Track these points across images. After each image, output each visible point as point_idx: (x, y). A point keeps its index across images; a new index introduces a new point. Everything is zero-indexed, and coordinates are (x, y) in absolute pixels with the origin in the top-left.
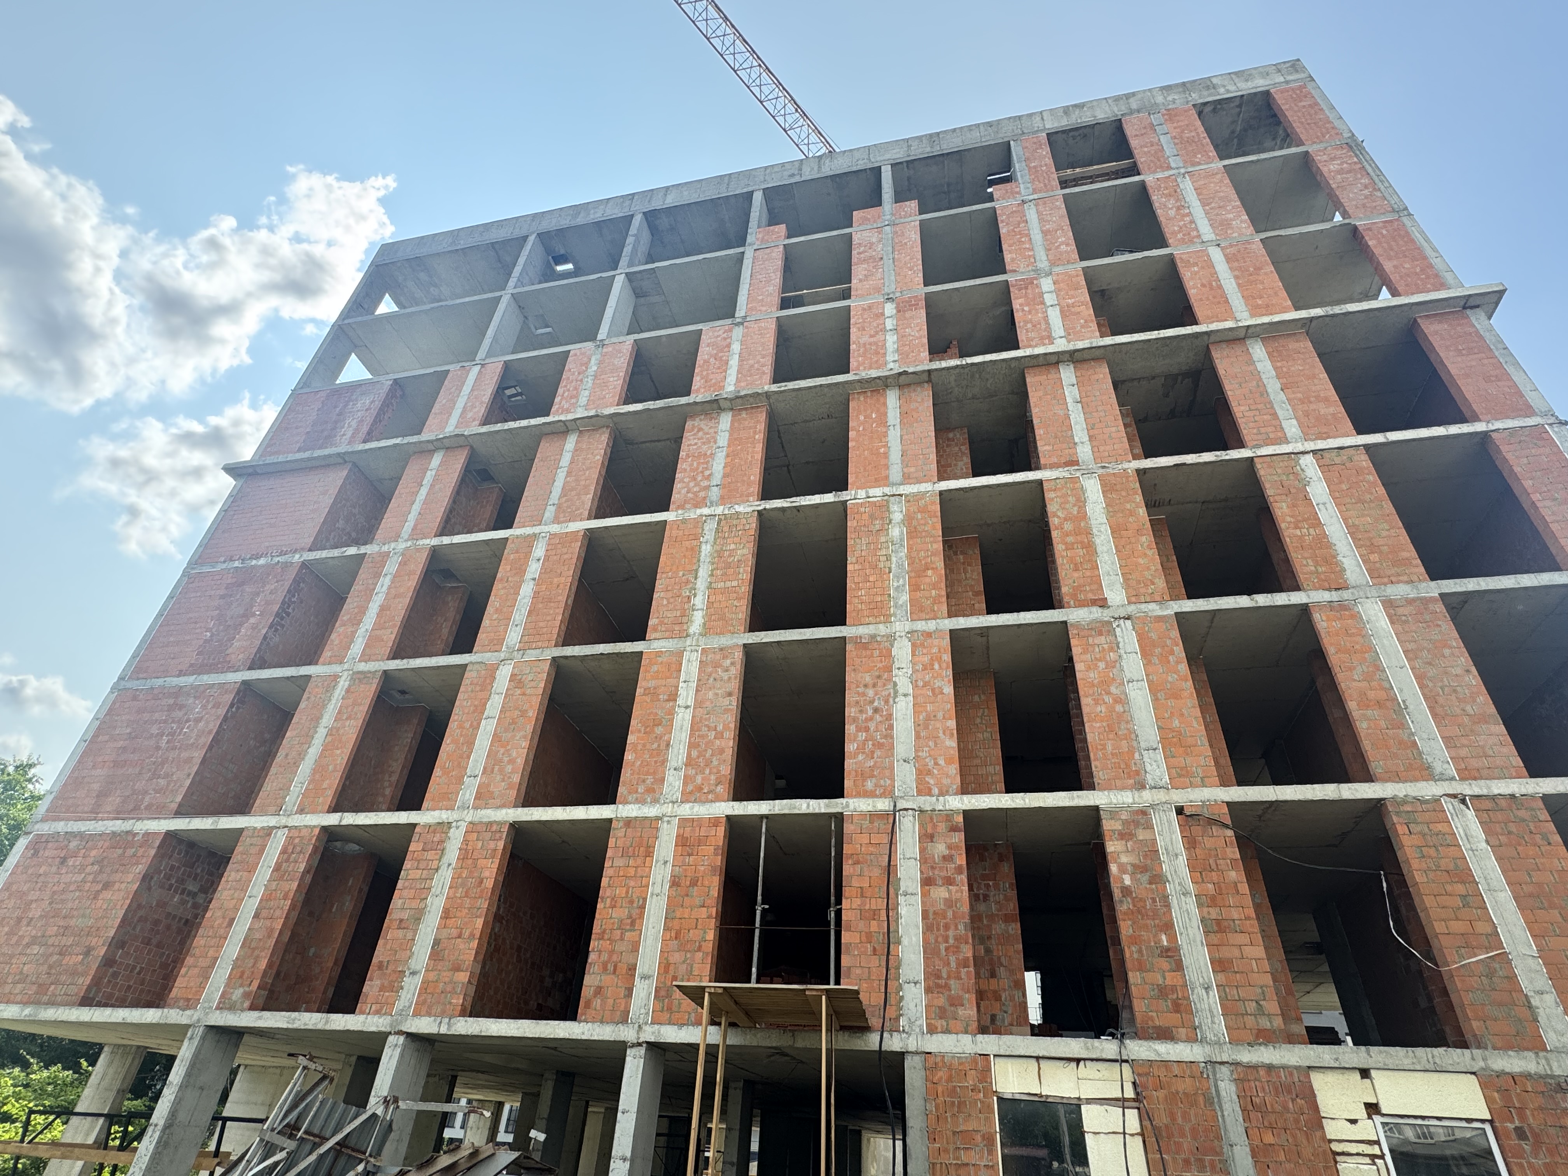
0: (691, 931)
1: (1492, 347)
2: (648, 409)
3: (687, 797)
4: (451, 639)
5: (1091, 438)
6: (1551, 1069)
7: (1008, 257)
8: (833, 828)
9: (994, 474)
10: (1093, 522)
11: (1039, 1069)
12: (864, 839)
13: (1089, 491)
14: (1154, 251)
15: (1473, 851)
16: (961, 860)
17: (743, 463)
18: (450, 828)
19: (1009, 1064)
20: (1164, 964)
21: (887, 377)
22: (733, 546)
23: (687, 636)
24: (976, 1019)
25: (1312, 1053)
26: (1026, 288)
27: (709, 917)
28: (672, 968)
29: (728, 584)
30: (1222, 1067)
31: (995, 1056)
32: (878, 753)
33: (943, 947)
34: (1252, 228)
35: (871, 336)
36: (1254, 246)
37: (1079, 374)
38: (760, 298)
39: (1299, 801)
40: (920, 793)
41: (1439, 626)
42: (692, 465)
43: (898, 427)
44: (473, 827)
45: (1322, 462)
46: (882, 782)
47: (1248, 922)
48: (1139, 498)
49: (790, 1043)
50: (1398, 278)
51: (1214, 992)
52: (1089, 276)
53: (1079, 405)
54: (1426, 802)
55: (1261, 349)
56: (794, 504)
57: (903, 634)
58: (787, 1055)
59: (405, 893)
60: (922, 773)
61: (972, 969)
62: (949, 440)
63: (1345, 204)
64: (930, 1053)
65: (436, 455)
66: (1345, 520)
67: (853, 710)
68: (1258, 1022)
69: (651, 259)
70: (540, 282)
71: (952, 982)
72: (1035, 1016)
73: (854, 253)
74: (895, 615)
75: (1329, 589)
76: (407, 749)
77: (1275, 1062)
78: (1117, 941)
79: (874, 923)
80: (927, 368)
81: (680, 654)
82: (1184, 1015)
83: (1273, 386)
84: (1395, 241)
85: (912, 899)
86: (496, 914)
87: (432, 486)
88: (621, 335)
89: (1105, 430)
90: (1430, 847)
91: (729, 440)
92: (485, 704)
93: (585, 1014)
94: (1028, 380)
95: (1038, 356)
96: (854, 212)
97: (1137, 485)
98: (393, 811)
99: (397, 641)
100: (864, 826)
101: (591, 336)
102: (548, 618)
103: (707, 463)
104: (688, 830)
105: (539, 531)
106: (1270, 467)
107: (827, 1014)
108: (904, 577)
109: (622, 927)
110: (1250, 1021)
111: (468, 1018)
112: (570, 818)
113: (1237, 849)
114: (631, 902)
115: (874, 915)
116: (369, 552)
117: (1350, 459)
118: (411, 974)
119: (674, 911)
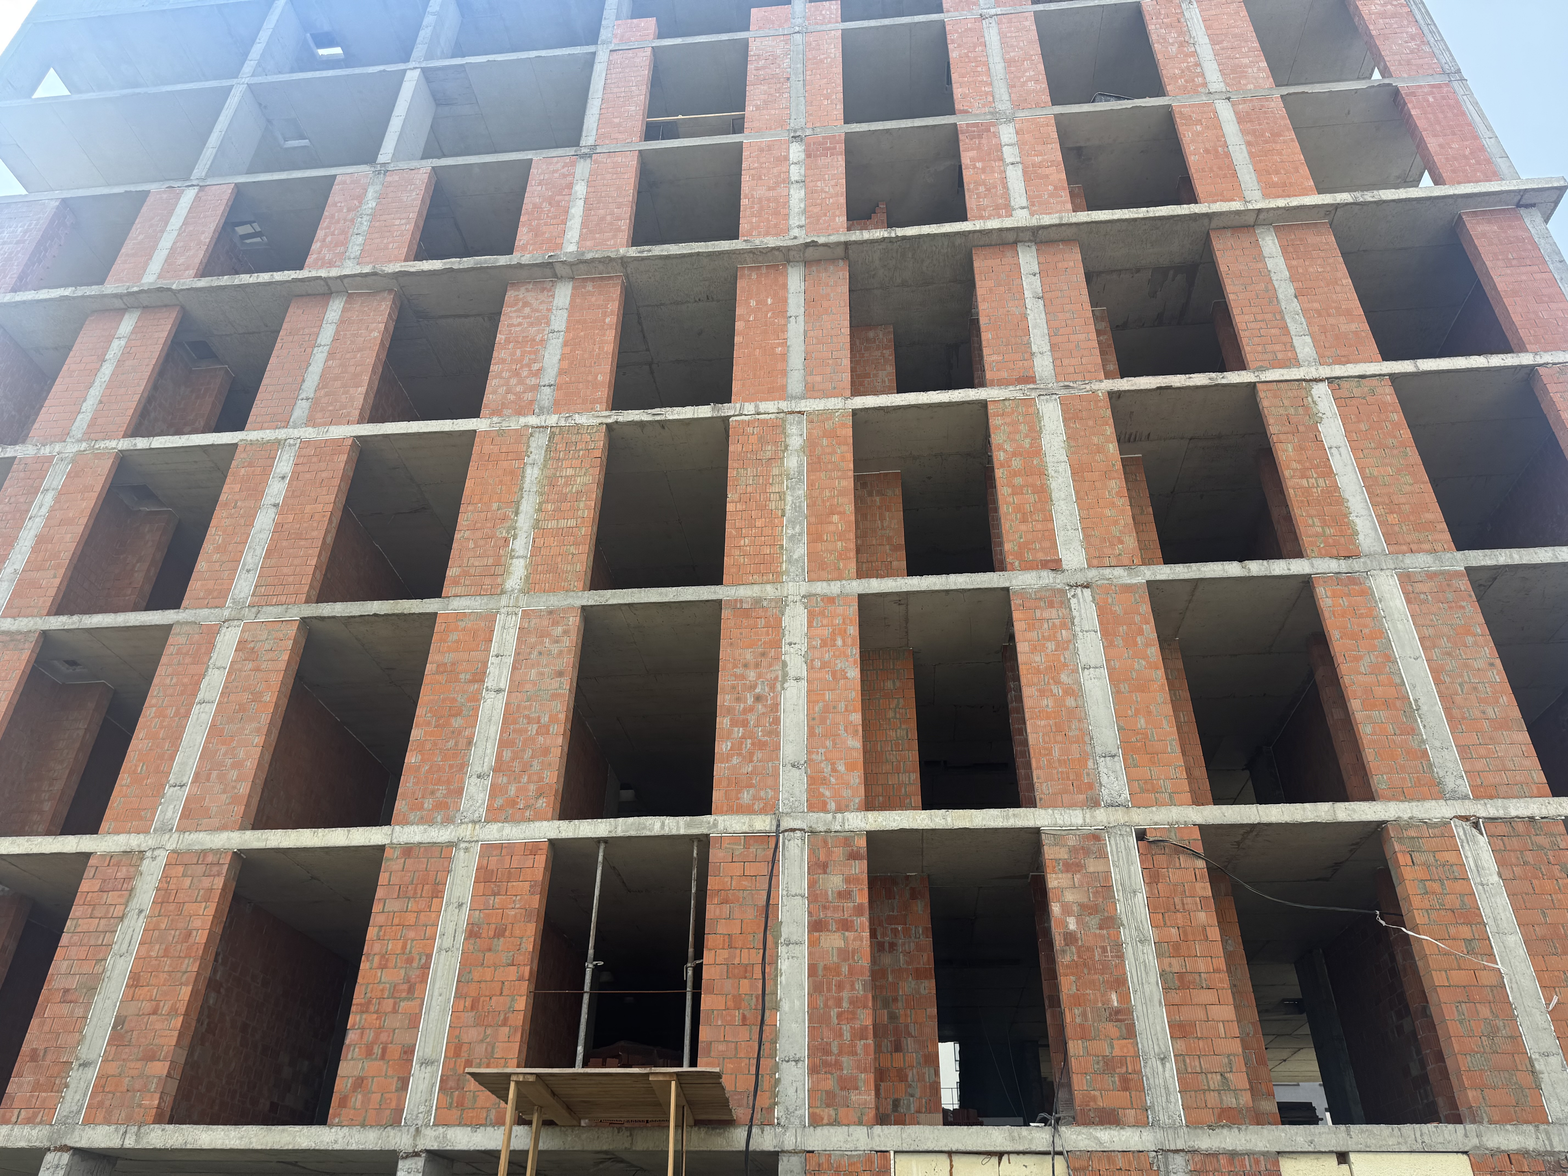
0: (494, 998)
1: (1547, 259)
2: (451, 270)
3: (494, 815)
4: (148, 589)
5: (1054, 347)
6: (1551, 1145)
7: (958, 92)
8: (695, 855)
9: (925, 389)
10: (1049, 459)
11: (952, 1167)
12: (737, 870)
13: (1046, 418)
14: (1148, 99)
15: (1482, 885)
16: (862, 897)
17: (586, 356)
18: (142, 859)
19: (914, 1160)
20: (1112, 1029)
21: (789, 249)
22: (570, 472)
23: (503, 592)
24: (873, 1106)
25: (1283, 1135)
26: (980, 137)
27: (520, 979)
28: (465, 1048)
29: (563, 523)
30: (1176, 1156)
31: (895, 1152)
32: (758, 755)
33: (834, 1013)
34: (1271, 80)
35: (770, 189)
36: (1273, 104)
37: (1042, 260)
38: (617, 120)
39: (1287, 824)
40: (811, 808)
41: (1463, 607)
42: (513, 354)
43: (801, 319)
44: (177, 858)
45: (1339, 393)
46: (762, 794)
47: (1217, 975)
48: (1110, 430)
49: (627, 1145)
50: (1443, 160)
51: (1172, 1065)
52: (1063, 125)
53: (1041, 302)
54: (1435, 825)
55: (1273, 240)
56: (658, 418)
57: (799, 598)
58: (622, 1161)
59: (73, 952)
60: (815, 781)
61: (870, 1041)
62: (868, 340)
63: (1387, 59)
64: (812, 1152)
65: (127, 316)
66: (1362, 470)
67: (727, 697)
68: (1221, 1100)
69: (459, 51)
70: (292, 71)
71: (845, 1059)
72: (950, 1099)
73: (750, 67)
74: (787, 572)
75: (1337, 557)
76: (77, 745)
77: (1239, 1148)
78: (1056, 1002)
79: (745, 983)
80: (843, 239)
81: (490, 618)
82: (1133, 1093)
83: (1285, 290)
84: (1443, 112)
85: (796, 950)
86: (210, 980)
87: (120, 362)
88: (412, 158)
89: (1072, 337)
90: (1434, 880)
91: (568, 321)
92: (198, 684)
93: (339, 1115)
94: (976, 264)
95: (990, 231)
96: (753, 11)
97: (1109, 412)
98: (55, 835)
99: (63, 588)
100: (737, 853)
101: (368, 156)
102: (296, 562)
103: (536, 352)
104: (494, 860)
105: (284, 436)
106: (1275, 397)
107: (677, 1106)
108: (801, 523)
109: (396, 995)
110: (1212, 1099)
111: (167, 1126)
112: (323, 845)
113: (1208, 884)
114: (410, 961)
115: (746, 971)
116: (19, 455)
117: (1373, 392)
118: (80, 1065)
119: (470, 972)
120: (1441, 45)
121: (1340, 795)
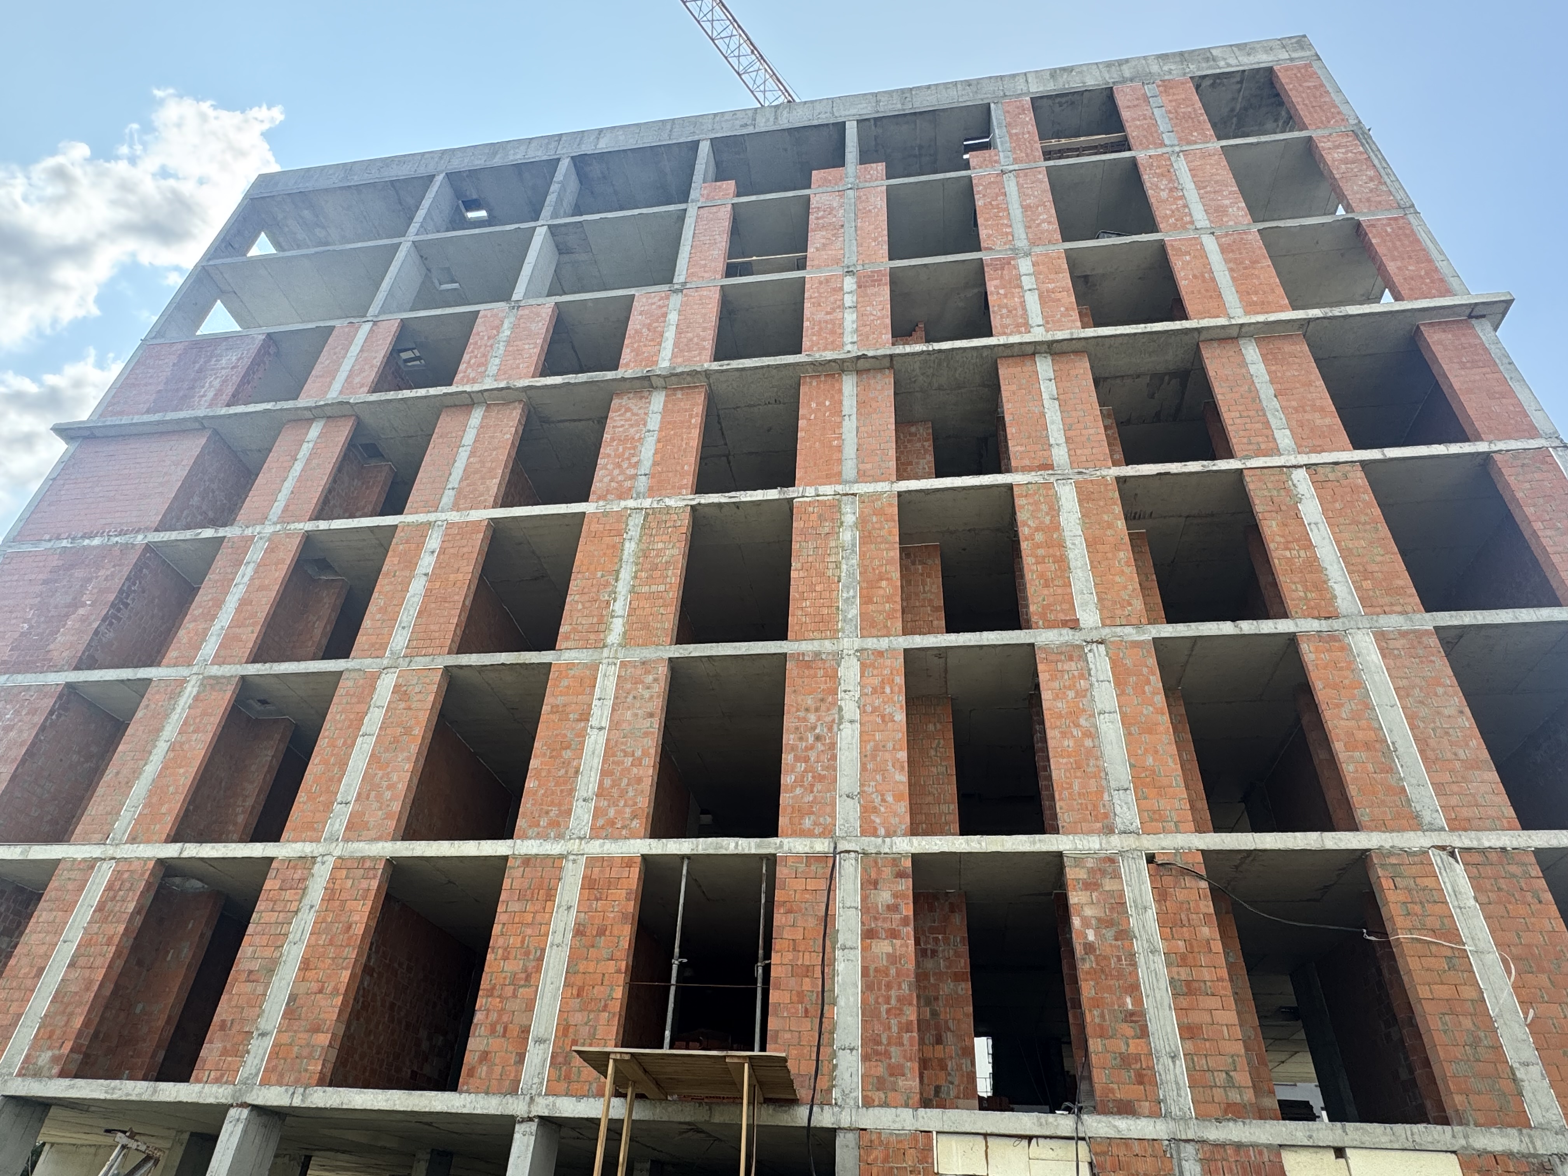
0: (596, 988)
1: (1497, 361)
2: (569, 384)
3: (596, 833)
4: (325, 642)
5: (1068, 440)
6: (1535, 1148)
7: (983, 233)
8: (764, 871)
9: (959, 475)
10: (1067, 534)
11: (987, 1148)
12: (800, 884)
13: (1063, 499)
14: (1143, 235)
15: (1460, 908)
16: (908, 909)
17: (676, 450)
18: (314, 863)
19: (954, 1142)
20: (1127, 1029)
21: (843, 361)
22: (661, 545)
23: (605, 646)
24: (918, 1091)
25: (1284, 1129)
26: (1003, 269)
27: (618, 971)
28: (571, 1030)
29: (654, 588)
30: (1187, 1145)
31: (938, 1133)
32: (818, 787)
33: (883, 1009)
34: (1249, 217)
35: (828, 313)
36: (1250, 237)
37: (1057, 368)
38: (703, 262)
39: (1279, 850)
40: (864, 833)
41: (1432, 661)
42: (617, 449)
43: (854, 417)
44: (342, 863)
45: (1315, 477)
46: (821, 820)
47: (1220, 984)
48: (1118, 509)
49: (707, 1118)
50: (1401, 280)
51: (1182, 1062)
52: (1072, 258)
53: (1057, 402)
54: (1414, 854)
55: (1254, 350)
56: (733, 500)
57: (852, 652)
58: (702, 1132)
60: (867, 810)
61: (915, 1034)
62: (911, 434)
63: (1348, 197)
64: (865, 1130)
65: (314, 425)
66: (1338, 543)
67: (792, 736)
68: (1227, 1095)
69: (578, 211)
70: (447, 230)
71: (893, 1049)
72: (984, 1087)
73: (812, 217)
74: (843, 630)
75: (1318, 618)
76: (266, 769)
77: (1244, 1140)
78: (1078, 1004)
79: (807, 980)
80: (888, 352)
81: (594, 667)
82: (1147, 1087)
83: (1266, 391)
84: (1400, 240)
85: (850, 954)
86: (365, 966)
87: (309, 461)
88: (539, 296)
89: (1083, 432)
90: (1415, 903)
91: (661, 422)
92: (362, 719)
93: (468, 1083)
94: (1001, 372)
95: (1012, 345)
96: (814, 172)
97: (1117, 494)
98: (246, 841)
99: (259, 642)
100: (800, 870)
101: (504, 295)
102: (442, 620)
103: (635, 448)
104: (596, 870)
105: (434, 519)
106: (1260, 481)
107: (749, 1085)
108: (854, 588)
109: (515, 982)
110: (1219, 1094)
111: (327, 1088)
112: (458, 854)
113: (1211, 902)
114: (527, 954)
115: (808, 971)
116: (229, 535)
117: (1345, 475)
118: (259, 1035)
119: (576, 965)
120: (1397, 185)
121: (1326, 825)
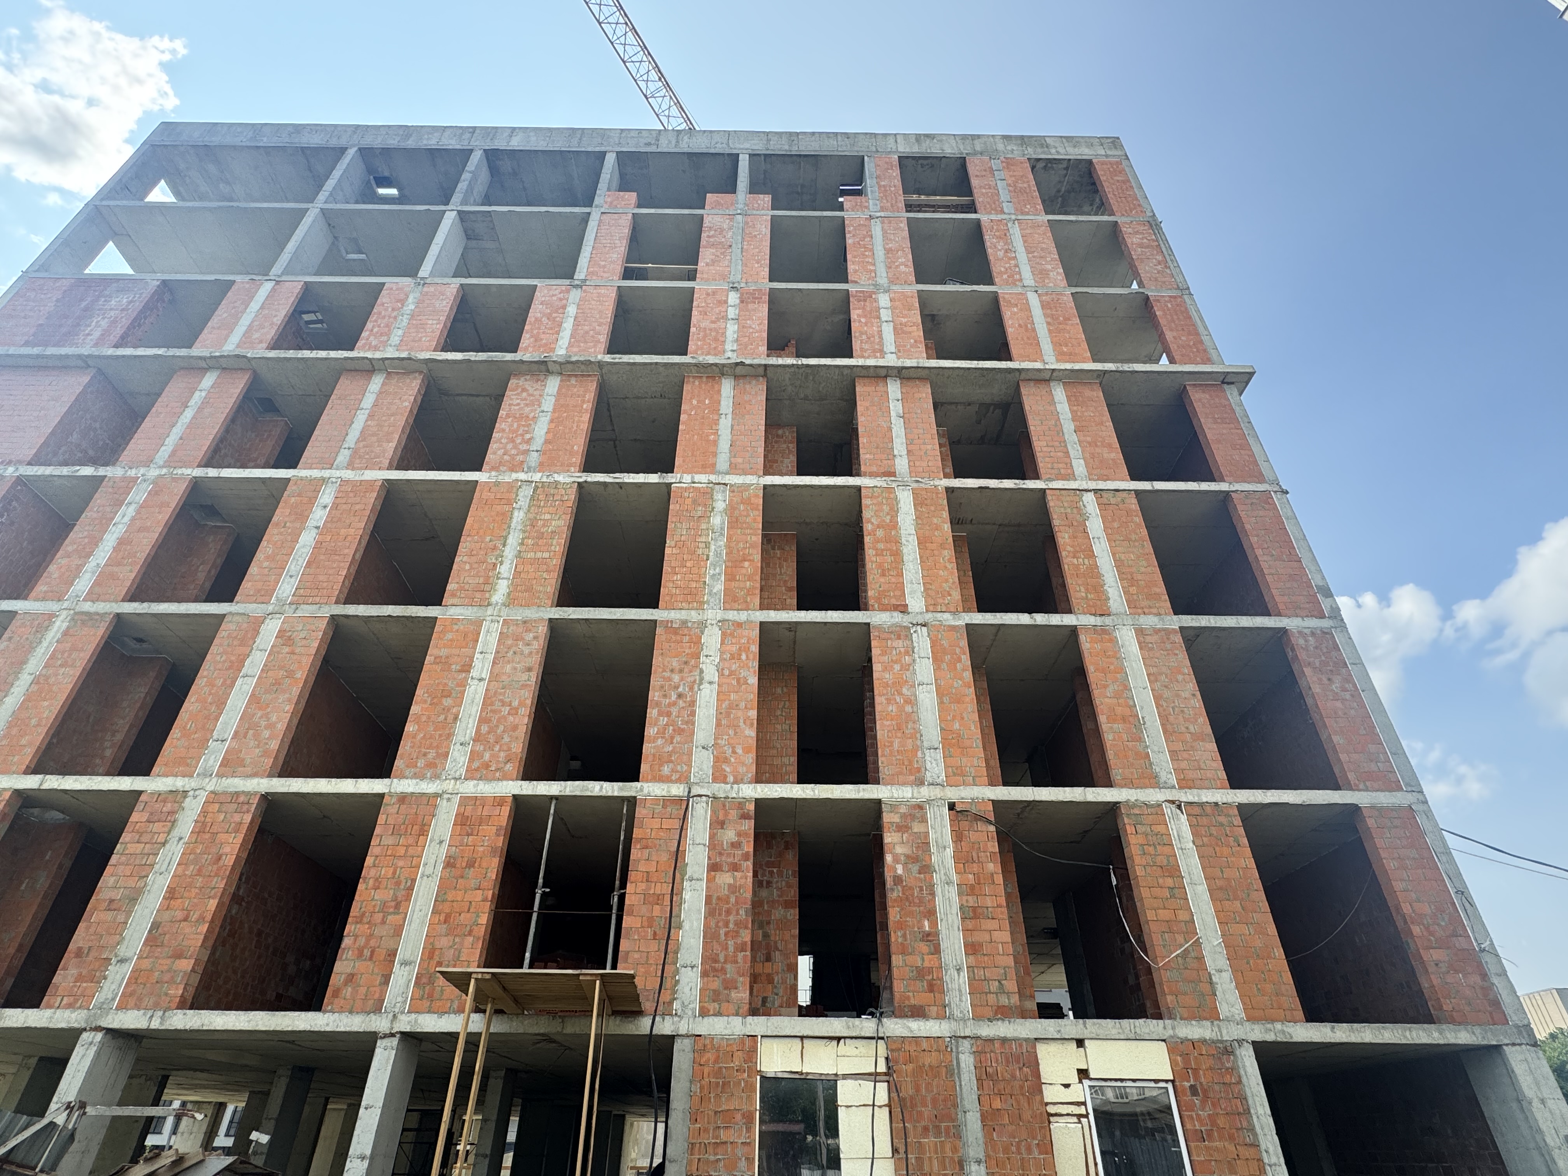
0: (463, 914)
1: (1240, 420)
2: (469, 361)
3: (471, 774)
4: (208, 585)
5: (909, 452)
6: (1221, 1035)
7: (851, 267)
8: (625, 811)
9: (818, 475)
10: (902, 532)
11: (803, 1047)
12: (656, 824)
13: (902, 502)
14: (981, 286)
15: (1182, 849)
16: (749, 847)
17: (567, 431)
18: (185, 797)
19: (775, 1043)
20: (924, 947)
21: (724, 365)
22: (547, 517)
23: (489, 604)
24: (747, 1002)
25: (1040, 1026)
26: (865, 301)
27: (485, 900)
28: (437, 953)
29: (539, 555)
30: (964, 1041)
31: (762, 1036)
32: (677, 738)
33: (722, 932)
34: (1065, 281)
35: (713, 322)
36: (1066, 298)
37: (904, 391)
38: (603, 263)
39: (1052, 802)
40: (715, 780)
41: (1177, 654)
42: (512, 425)
43: (730, 416)
44: (215, 797)
45: (1100, 501)
46: (679, 768)
47: (1000, 909)
48: (946, 514)
49: (559, 1029)
50: (1176, 347)
51: (965, 974)
52: (924, 299)
53: (902, 420)
54: (1152, 806)
55: (1062, 392)
56: (617, 481)
57: (715, 622)
58: (554, 1042)
59: (120, 870)
60: (719, 760)
61: (748, 953)
62: (778, 436)
63: (1142, 275)
64: (700, 1036)
65: (208, 374)
66: (1114, 555)
67: (657, 694)
68: (998, 1000)
69: (488, 201)
70: (357, 202)
71: (728, 967)
72: (804, 998)
73: (704, 235)
74: (708, 602)
75: (1095, 615)
76: (138, 705)
77: (1009, 1035)
78: (885, 926)
79: (657, 908)
80: (763, 362)
81: (479, 623)
82: (936, 994)
83: (1068, 426)
84: (1177, 314)
85: (697, 885)
87: (200, 409)
88: (446, 276)
89: (922, 446)
90: (1150, 845)
91: (555, 405)
92: (243, 661)
93: (332, 1003)
94: (858, 389)
95: (869, 367)
96: (708, 195)
97: (945, 502)
98: (113, 775)
99: (137, 581)
100: (657, 811)
101: (411, 271)
102: (331, 572)
103: (529, 426)
104: (469, 809)
105: (328, 476)
106: (1058, 500)
107: (599, 999)
108: (721, 566)
109: (385, 910)
110: (992, 999)
111: (188, 1011)
112: (335, 792)
113: (996, 844)
114: (398, 883)
115: (658, 900)
116: (109, 474)
117: (1123, 501)
118: (118, 961)
119: (445, 894)
120: (1178, 270)
121: (1089, 782)
